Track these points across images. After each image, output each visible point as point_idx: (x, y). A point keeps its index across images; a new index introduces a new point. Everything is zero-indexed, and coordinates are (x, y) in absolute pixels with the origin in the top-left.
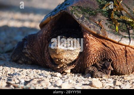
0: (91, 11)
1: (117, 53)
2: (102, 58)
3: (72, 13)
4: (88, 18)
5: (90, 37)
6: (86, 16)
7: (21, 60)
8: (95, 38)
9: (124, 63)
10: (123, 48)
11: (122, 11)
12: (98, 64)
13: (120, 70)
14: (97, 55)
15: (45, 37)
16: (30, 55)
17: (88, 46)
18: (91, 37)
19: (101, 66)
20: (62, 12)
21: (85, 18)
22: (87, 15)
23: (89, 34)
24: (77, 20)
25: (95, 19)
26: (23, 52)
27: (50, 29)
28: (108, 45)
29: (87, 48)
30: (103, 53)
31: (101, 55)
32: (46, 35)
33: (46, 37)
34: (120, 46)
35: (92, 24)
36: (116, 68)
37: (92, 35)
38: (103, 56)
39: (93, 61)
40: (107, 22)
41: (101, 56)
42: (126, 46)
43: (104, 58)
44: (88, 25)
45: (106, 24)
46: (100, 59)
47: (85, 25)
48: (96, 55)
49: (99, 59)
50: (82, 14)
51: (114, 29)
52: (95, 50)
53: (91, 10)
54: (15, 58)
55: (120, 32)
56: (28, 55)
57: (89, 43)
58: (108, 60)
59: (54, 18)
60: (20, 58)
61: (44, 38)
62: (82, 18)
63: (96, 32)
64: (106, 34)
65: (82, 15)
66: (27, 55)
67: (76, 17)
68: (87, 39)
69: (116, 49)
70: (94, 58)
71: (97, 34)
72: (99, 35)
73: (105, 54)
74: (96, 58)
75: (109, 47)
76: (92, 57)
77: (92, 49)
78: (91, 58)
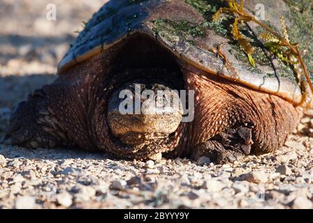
0: (192, 28)
1: (259, 108)
2: (233, 121)
3: (157, 33)
4: (193, 43)
5: (203, 82)
6: (187, 39)
7: (35, 140)
8: (213, 83)
9: (272, 128)
10: (267, 99)
11: (248, 23)
12: (224, 135)
13: (265, 144)
14: (223, 117)
15: (92, 89)
16: (56, 128)
17: (200, 100)
18: (205, 82)
19: (229, 138)
20: (131, 33)
21: (187, 43)
22: (189, 37)
23: (200, 75)
24: (172, 48)
25: (207, 44)
26: (39, 122)
27: (101, 71)
28: (240, 95)
29: (200, 103)
30: (233, 111)
31: (229, 116)
32: (93, 84)
33: (94, 88)
34: (261, 94)
35: (204, 54)
36: (258, 140)
37: (205, 77)
38: (233, 117)
39: (216, 129)
40: (230, 47)
41: (231, 118)
42: (270, 94)
43: (237, 120)
44: (197, 56)
45: (230, 51)
46: (229, 124)
47: (192, 58)
48: (221, 116)
49: (226, 124)
50: (178, 35)
51: (246, 62)
52: (217, 108)
53: (192, 25)
54: (23, 137)
55: (259, 67)
56: (53, 128)
57: (201, 93)
58: (246, 124)
59: (111, 47)
60: (33, 136)
61: (89, 92)
62: (182, 44)
63: (215, 71)
64: (236, 73)
65: (177, 37)
66: (47, 129)
67: (167, 42)
68: (197, 85)
69: (255, 101)
70: (217, 123)
71: (218, 73)
72: (223, 75)
73: (239, 112)
74: (220, 122)
75: (243, 99)
76: (212, 122)
77: (211, 106)
78: (211, 124)
